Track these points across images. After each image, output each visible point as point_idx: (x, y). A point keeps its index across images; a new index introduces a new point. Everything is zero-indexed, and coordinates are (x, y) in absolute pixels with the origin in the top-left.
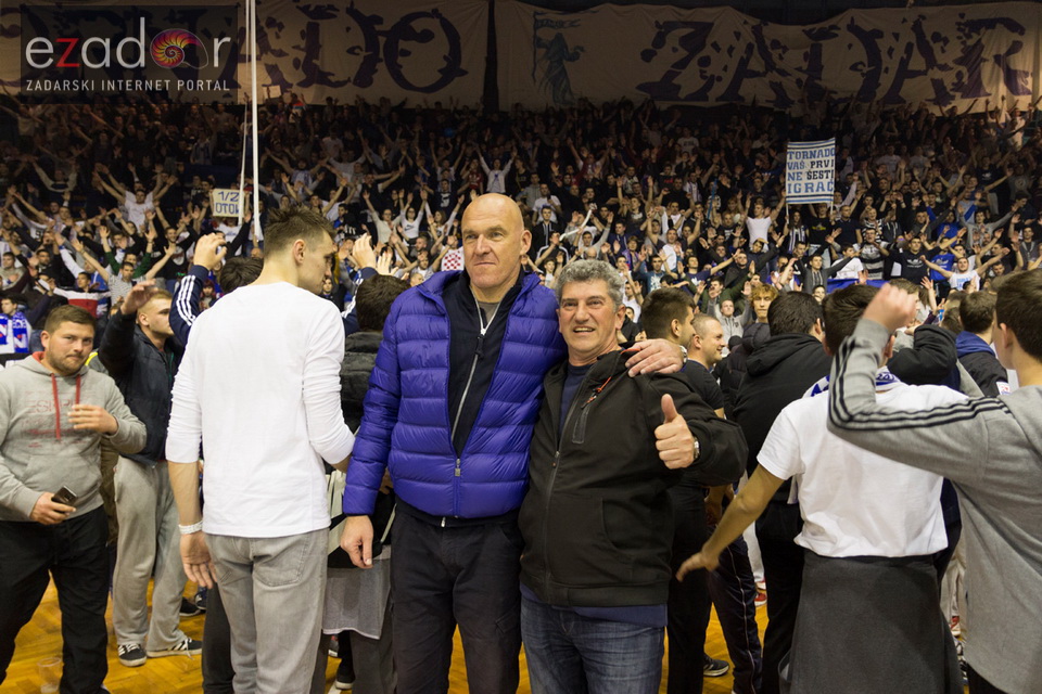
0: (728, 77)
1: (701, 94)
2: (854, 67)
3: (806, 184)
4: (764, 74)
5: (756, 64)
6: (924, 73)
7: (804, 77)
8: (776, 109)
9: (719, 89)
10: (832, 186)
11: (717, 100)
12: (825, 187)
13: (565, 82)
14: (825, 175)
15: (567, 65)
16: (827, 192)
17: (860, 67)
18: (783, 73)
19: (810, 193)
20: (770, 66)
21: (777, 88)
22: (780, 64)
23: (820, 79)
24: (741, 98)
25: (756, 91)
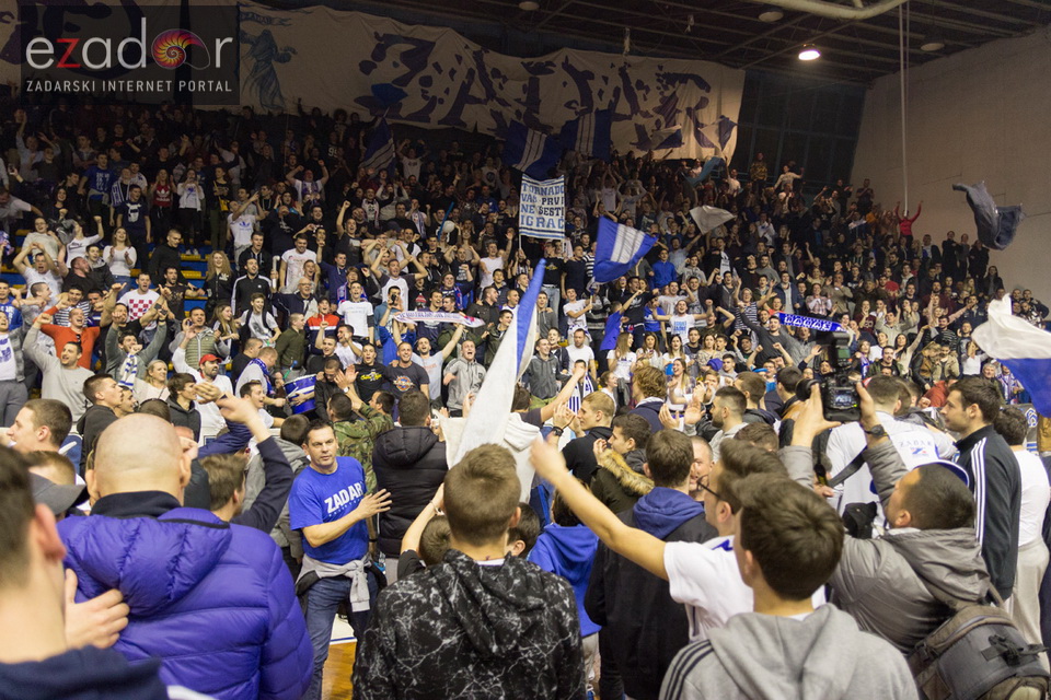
0: (450, 101)
1: (423, 115)
2: (568, 105)
3: (538, 219)
4: (485, 102)
5: (477, 90)
6: (629, 118)
7: (523, 109)
8: (497, 138)
9: (440, 112)
10: (563, 223)
11: (440, 122)
12: (556, 224)
13: (274, 85)
14: (555, 212)
15: (277, 66)
16: (557, 229)
17: (574, 105)
18: (504, 103)
19: (541, 228)
20: (491, 95)
21: (496, 115)
22: (500, 94)
23: (538, 113)
24: (464, 124)
25: (478, 118)
